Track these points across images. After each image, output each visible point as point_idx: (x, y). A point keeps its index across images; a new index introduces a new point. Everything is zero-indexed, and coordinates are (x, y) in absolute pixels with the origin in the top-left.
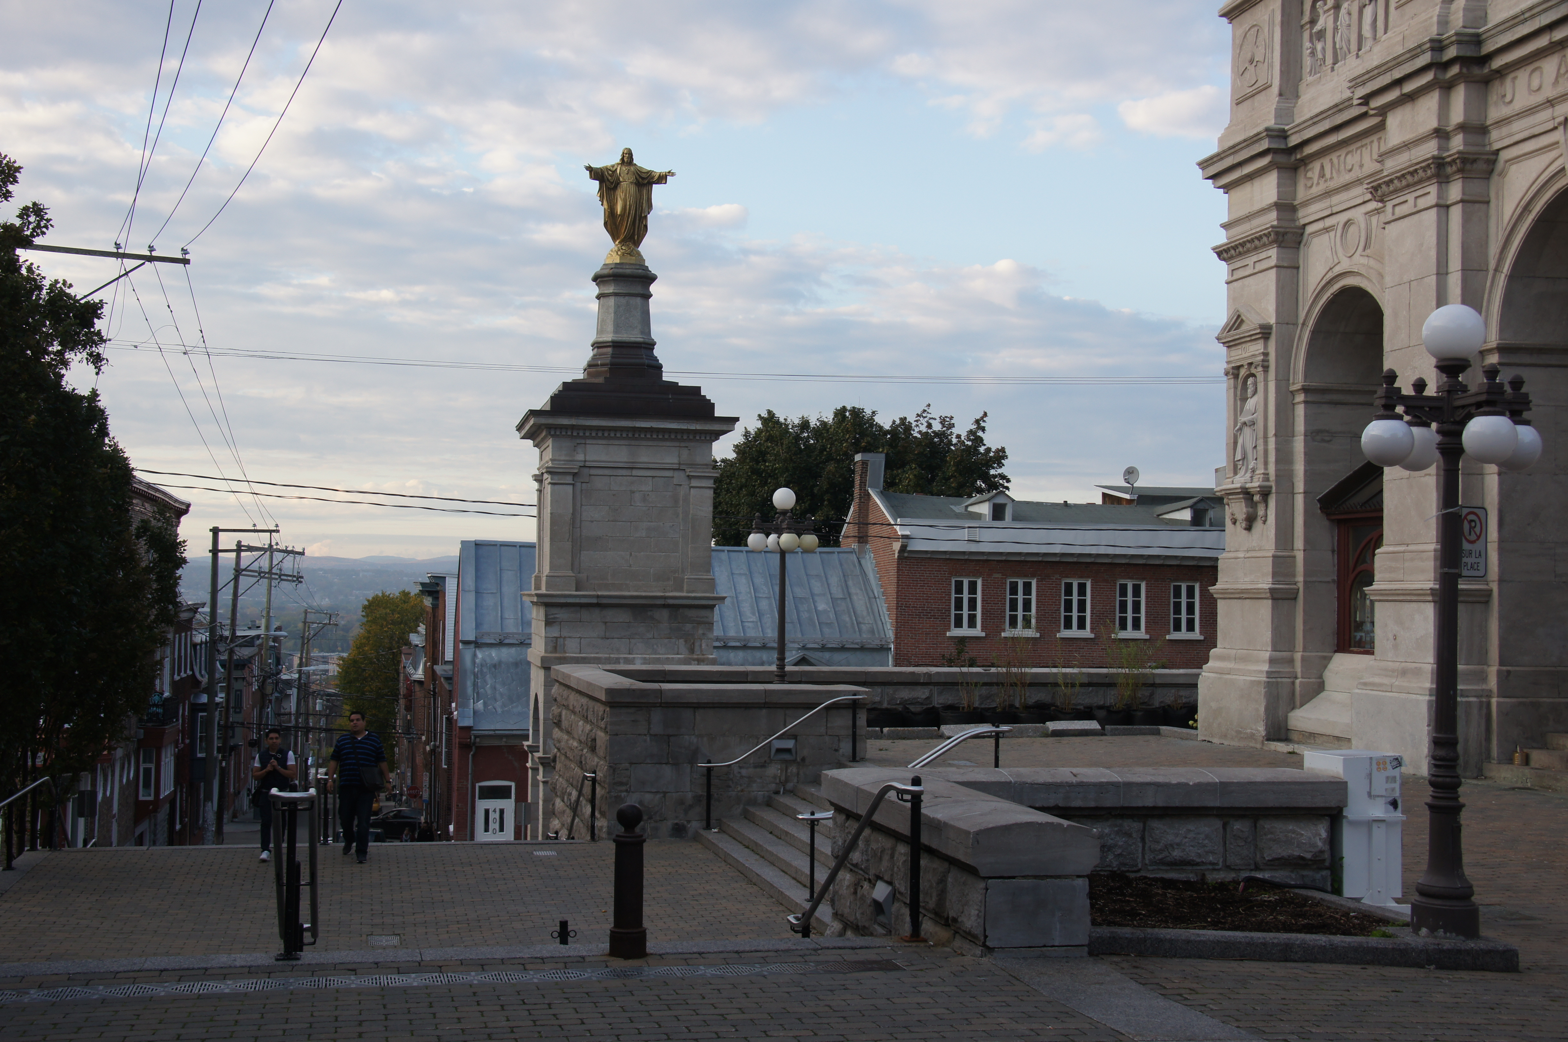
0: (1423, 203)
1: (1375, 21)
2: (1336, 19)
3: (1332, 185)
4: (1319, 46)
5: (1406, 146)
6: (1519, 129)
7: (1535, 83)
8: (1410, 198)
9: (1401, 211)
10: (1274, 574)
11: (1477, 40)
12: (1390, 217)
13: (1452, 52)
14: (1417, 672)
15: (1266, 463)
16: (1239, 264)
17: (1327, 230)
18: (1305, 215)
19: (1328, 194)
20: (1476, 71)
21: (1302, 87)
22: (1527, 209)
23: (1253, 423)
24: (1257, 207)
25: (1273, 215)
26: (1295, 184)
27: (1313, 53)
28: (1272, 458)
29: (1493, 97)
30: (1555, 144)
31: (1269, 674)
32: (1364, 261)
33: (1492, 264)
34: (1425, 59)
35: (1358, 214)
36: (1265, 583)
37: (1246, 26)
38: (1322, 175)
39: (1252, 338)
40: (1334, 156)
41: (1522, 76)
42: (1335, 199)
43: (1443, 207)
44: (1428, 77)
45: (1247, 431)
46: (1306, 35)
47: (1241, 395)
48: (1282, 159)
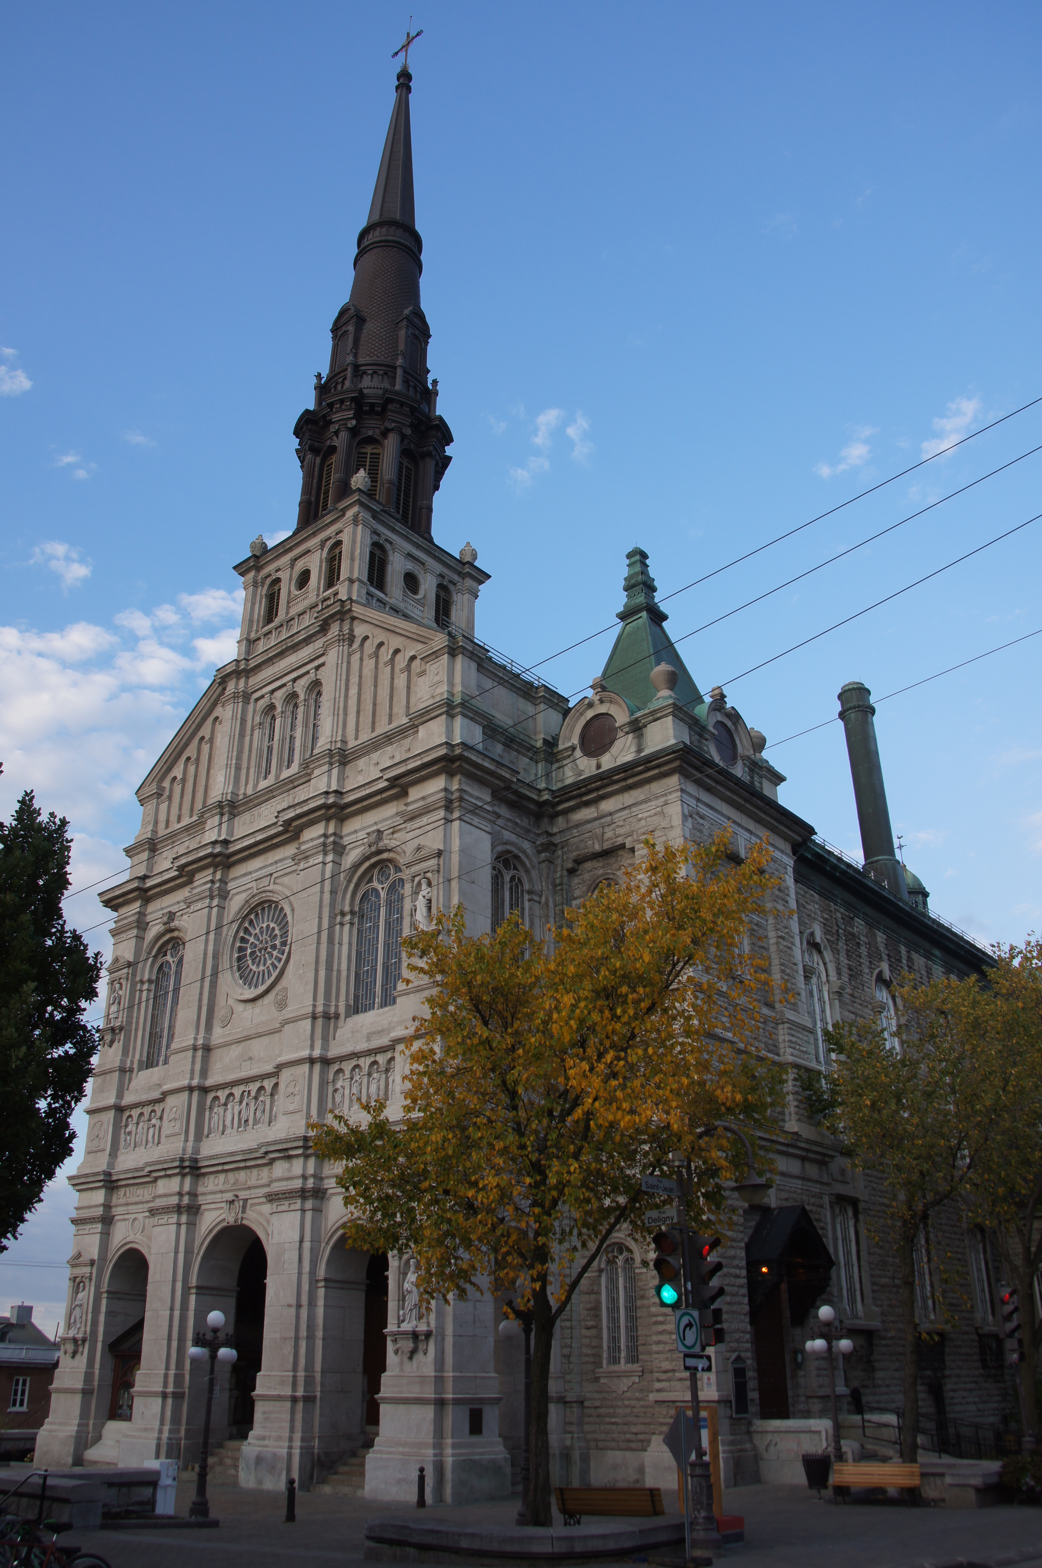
0: (171, 1221)
1: (154, 1135)
2: (137, 1129)
3: (130, 1200)
4: (128, 1138)
5: (165, 1195)
6: (210, 1198)
7: (216, 1182)
8: (166, 1217)
9: (161, 1222)
10: (85, 1381)
11: (196, 1161)
12: (156, 1224)
13: (187, 1164)
14: (152, 1429)
15: (86, 1326)
16: (81, 1227)
17: (125, 1220)
18: (115, 1211)
19: (127, 1204)
20: (195, 1172)
21: (119, 1153)
22: (211, 1231)
23: (81, 1305)
24: (93, 1203)
25: (102, 1209)
26: (112, 1196)
27: (125, 1140)
28: (89, 1323)
29: (200, 1183)
30: (222, 1208)
31: (77, 1432)
32: (141, 1237)
33: (196, 1251)
34: (177, 1164)
35: (140, 1216)
36: (80, 1385)
37: (96, 1120)
38: (125, 1195)
39: (85, 1265)
40: (131, 1188)
41: (212, 1177)
42: (130, 1207)
43: (179, 1224)
44: (177, 1171)
45: (78, 1309)
46: (123, 1131)
47: (76, 1291)
48: (108, 1184)
